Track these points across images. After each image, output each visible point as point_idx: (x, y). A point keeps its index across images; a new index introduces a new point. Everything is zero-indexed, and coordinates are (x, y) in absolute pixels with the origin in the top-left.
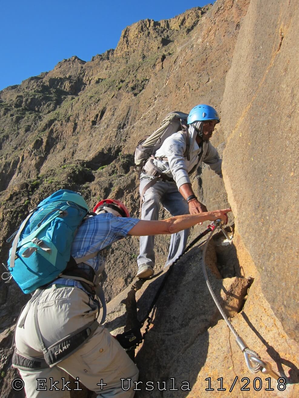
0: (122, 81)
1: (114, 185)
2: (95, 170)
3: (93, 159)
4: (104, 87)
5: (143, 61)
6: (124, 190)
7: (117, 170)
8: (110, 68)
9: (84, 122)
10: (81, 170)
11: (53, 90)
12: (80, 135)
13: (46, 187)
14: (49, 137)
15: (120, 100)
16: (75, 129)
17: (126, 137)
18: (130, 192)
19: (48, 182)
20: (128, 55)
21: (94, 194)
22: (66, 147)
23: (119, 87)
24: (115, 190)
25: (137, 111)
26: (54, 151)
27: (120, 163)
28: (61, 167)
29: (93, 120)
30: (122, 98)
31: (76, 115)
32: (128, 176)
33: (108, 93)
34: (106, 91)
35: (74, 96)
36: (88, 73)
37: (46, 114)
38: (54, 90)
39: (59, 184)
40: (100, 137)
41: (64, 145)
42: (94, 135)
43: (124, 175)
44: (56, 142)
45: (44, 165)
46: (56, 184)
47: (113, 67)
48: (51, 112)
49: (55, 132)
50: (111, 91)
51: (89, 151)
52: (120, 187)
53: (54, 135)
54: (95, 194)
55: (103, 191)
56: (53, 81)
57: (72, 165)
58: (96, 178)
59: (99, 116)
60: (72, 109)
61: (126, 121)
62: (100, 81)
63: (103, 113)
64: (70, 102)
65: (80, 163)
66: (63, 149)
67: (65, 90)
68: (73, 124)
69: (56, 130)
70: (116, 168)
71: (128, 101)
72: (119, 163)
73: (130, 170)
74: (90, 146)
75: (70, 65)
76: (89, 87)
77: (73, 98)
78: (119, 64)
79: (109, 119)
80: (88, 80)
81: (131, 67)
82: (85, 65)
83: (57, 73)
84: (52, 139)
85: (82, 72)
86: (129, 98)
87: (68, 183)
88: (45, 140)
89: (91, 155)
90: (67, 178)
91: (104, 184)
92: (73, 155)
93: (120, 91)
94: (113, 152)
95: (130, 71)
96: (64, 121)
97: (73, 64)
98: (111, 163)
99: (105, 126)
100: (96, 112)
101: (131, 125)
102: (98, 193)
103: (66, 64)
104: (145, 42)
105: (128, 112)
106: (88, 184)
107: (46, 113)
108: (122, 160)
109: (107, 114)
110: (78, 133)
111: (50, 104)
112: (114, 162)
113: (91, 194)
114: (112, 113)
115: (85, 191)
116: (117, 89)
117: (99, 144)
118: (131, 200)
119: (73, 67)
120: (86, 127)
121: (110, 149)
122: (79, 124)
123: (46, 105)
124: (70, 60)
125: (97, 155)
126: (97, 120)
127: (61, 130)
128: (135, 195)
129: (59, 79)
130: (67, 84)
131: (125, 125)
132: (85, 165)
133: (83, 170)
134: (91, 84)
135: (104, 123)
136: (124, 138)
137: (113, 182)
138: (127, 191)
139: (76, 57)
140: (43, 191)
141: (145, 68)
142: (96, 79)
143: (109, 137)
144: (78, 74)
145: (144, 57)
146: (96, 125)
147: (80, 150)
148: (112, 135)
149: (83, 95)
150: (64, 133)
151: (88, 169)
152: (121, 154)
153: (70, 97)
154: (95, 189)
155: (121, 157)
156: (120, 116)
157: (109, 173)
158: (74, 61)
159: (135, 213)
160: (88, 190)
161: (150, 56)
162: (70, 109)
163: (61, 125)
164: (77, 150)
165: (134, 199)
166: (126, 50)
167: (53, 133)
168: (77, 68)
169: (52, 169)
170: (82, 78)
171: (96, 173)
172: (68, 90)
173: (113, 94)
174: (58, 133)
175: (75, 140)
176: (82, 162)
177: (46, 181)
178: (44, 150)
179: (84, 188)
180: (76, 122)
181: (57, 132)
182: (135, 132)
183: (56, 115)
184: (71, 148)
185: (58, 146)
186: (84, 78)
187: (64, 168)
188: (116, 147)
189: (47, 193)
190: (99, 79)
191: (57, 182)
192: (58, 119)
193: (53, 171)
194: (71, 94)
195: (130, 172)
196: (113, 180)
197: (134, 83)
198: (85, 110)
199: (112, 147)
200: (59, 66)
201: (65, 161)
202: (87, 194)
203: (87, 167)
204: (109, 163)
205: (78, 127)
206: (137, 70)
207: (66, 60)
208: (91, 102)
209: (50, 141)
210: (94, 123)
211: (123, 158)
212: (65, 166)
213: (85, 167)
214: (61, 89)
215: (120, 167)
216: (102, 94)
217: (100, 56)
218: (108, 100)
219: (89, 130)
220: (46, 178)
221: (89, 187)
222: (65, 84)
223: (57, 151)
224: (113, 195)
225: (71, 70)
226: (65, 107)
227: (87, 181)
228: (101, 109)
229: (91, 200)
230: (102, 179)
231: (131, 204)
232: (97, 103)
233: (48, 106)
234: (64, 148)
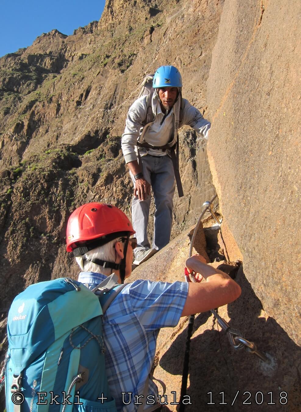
0: (108, 57)
1: (103, 171)
2: (82, 155)
3: (79, 142)
4: (88, 63)
5: (130, 34)
6: (114, 175)
7: (106, 154)
8: (94, 43)
9: (67, 103)
10: (66, 154)
11: (32, 68)
12: (64, 117)
13: (29, 175)
14: (31, 120)
15: (106, 77)
16: (58, 110)
17: (114, 117)
18: (120, 177)
19: (32, 169)
20: (114, 27)
21: (81, 180)
22: (50, 130)
23: (105, 63)
24: (103, 175)
25: (125, 90)
26: (36, 135)
27: (109, 146)
28: (44, 152)
29: (78, 100)
30: (108, 75)
31: (59, 95)
32: (117, 160)
33: (93, 70)
34: (91, 68)
35: (56, 75)
36: (70, 48)
37: (27, 95)
38: (34, 68)
39: (43, 171)
40: (86, 118)
41: (47, 128)
42: (79, 116)
43: (113, 159)
44: (38, 125)
45: (26, 150)
46: (40, 171)
47: (97, 41)
48: (32, 92)
49: (37, 114)
50: (96, 67)
51: (75, 134)
52: (109, 172)
53: (36, 118)
54: (83, 180)
55: (91, 177)
56: (32, 58)
57: (57, 150)
58: (83, 163)
59: (84, 96)
60: (54, 88)
61: (114, 101)
62: (84, 56)
63: (88, 92)
64: (51, 81)
65: (65, 147)
66: (46, 133)
67: (46, 67)
68: (56, 105)
69: (38, 112)
70: (104, 152)
71: (114, 78)
72: (107, 146)
73: (119, 154)
74: (75, 129)
75: (50, 40)
76: (72, 64)
77: (55, 77)
78: (104, 38)
79: (94, 99)
80: (70, 57)
81: (117, 40)
82: (66, 39)
83: (37, 48)
84: (34, 121)
85: (64, 47)
86: (116, 76)
87: (53, 169)
88: (26, 123)
89: (77, 138)
90: (52, 164)
91: (92, 169)
92: (57, 139)
93: (106, 68)
94: (100, 135)
95: (116, 45)
96: (46, 102)
97: (53, 39)
98: (99, 147)
99: (91, 107)
100: (81, 91)
101: (119, 104)
102: (86, 179)
103: (46, 39)
105: (115, 91)
106: (75, 170)
107: (26, 93)
108: (110, 143)
109: (93, 93)
110: (62, 115)
111: (30, 84)
112: (101, 145)
113: (79, 181)
114: (97, 92)
115: (72, 177)
116: (103, 66)
117: (85, 126)
118: (121, 186)
119: (53, 42)
120: (70, 108)
121: (97, 132)
122: (62, 104)
123: (26, 84)
124: (49, 34)
125: (83, 138)
126: (81, 100)
127: (43, 111)
128: (125, 180)
129: (38, 55)
130: (47, 61)
131: (113, 105)
132: (71, 149)
133: (68, 155)
134: (74, 60)
135: (89, 103)
136: (111, 119)
137: (101, 167)
138: (117, 176)
139: (56, 31)
140: (27, 179)
141: (132, 41)
142: (79, 54)
143: (95, 119)
144: (59, 49)
145: (131, 29)
146: (80, 105)
147: (65, 134)
148: (98, 115)
149: (65, 73)
150: (47, 115)
151: (74, 154)
152: (109, 137)
153: (51, 75)
154: (82, 175)
155: (110, 140)
156: (106, 95)
157: (97, 158)
158: (54, 35)
159: (126, 200)
160: (75, 177)
161: (137, 29)
162: (52, 89)
163: (43, 106)
164: (62, 133)
165: (125, 184)
167: (35, 115)
168: (58, 43)
169: (35, 154)
170: (64, 54)
171: (83, 157)
172: (49, 67)
173: (98, 71)
174: (40, 115)
175: (59, 122)
176: (67, 147)
177: (30, 167)
178: (26, 134)
179: (71, 174)
180: (59, 102)
181: (38, 114)
182: (123, 112)
183: (37, 96)
184: (55, 131)
185: (41, 130)
186: (66, 54)
187: (49, 153)
188: (103, 129)
189: (31, 181)
190: (83, 55)
191: (41, 169)
192: (39, 100)
193: (37, 157)
194: (53, 72)
195: (119, 156)
196: (101, 165)
197: (121, 58)
198: (69, 89)
199: (100, 129)
200: (38, 41)
201: (48, 146)
202: (74, 180)
203: (73, 151)
204: (97, 147)
205: (62, 108)
206: (123, 44)
207: (45, 34)
208: (74, 80)
209: (32, 124)
210: (79, 103)
211: (111, 140)
212: (49, 151)
213: (70, 152)
214: (41, 66)
215: (108, 151)
216: (86, 71)
217: (83, 28)
218: (93, 78)
219: (73, 111)
220: (30, 164)
221: (75, 173)
222: (45, 61)
223: (40, 135)
224: (101, 181)
225: (52, 45)
226: (47, 87)
227: (74, 167)
228: (86, 87)
229: (78, 187)
230: (90, 164)
231: (122, 190)
232: (81, 81)
233: (28, 85)
234: (47, 131)
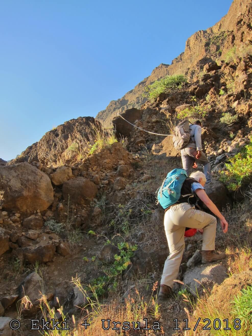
104: (200, 46)
166: (190, 54)
